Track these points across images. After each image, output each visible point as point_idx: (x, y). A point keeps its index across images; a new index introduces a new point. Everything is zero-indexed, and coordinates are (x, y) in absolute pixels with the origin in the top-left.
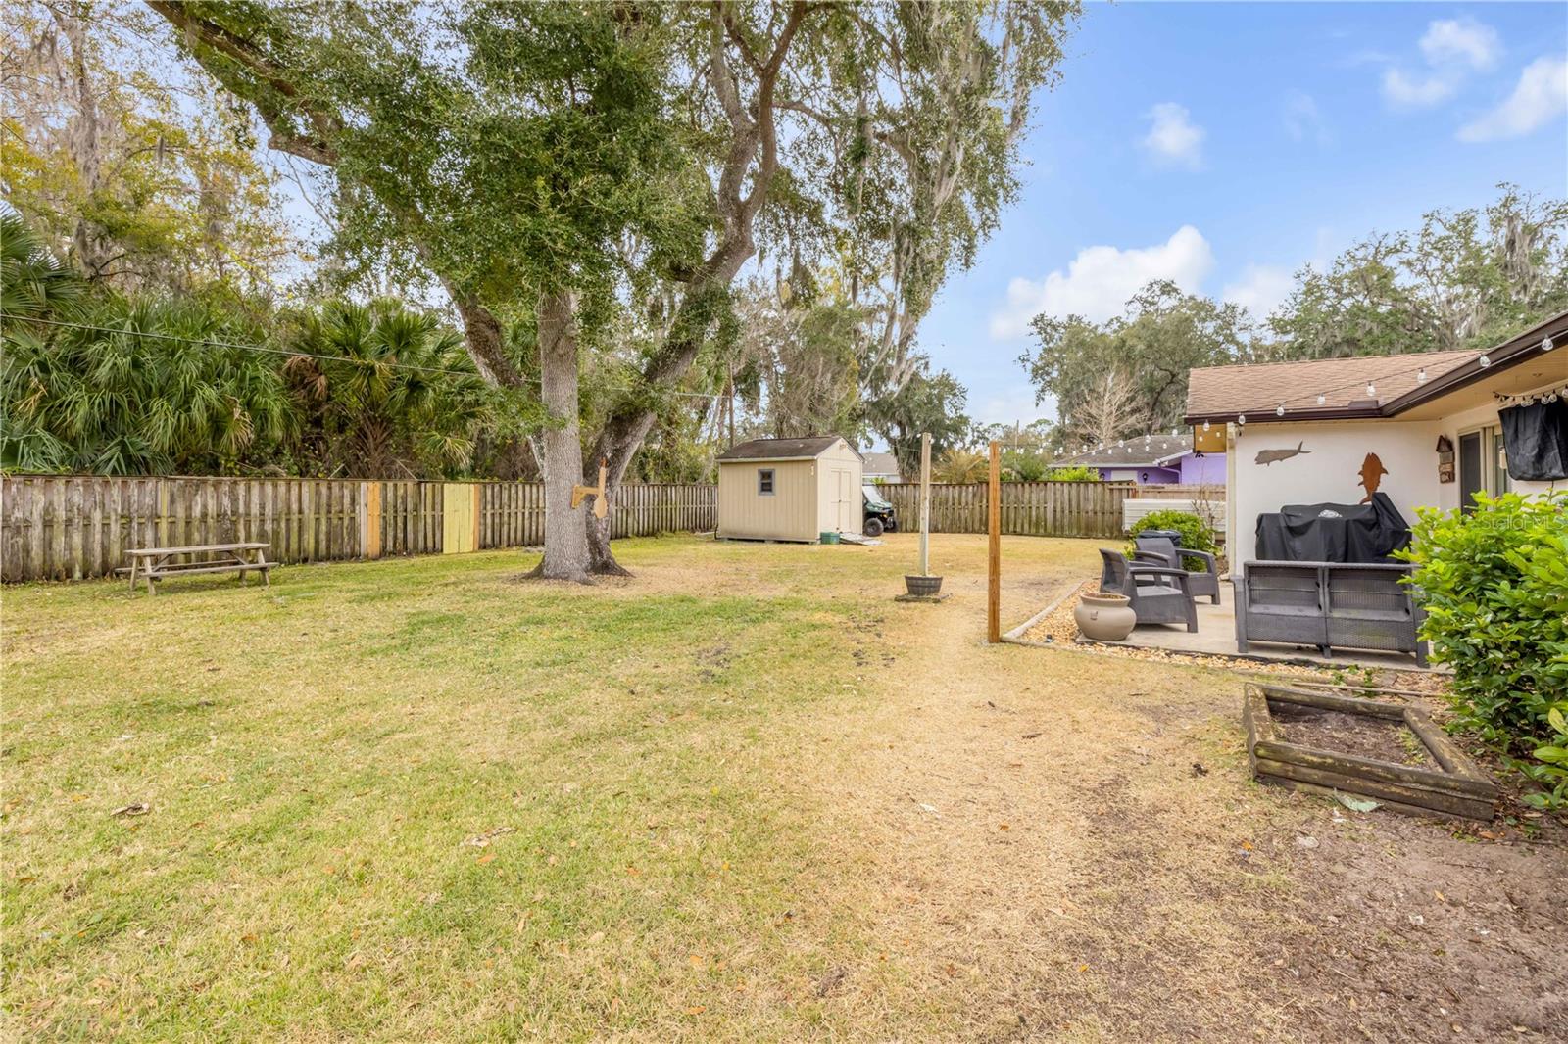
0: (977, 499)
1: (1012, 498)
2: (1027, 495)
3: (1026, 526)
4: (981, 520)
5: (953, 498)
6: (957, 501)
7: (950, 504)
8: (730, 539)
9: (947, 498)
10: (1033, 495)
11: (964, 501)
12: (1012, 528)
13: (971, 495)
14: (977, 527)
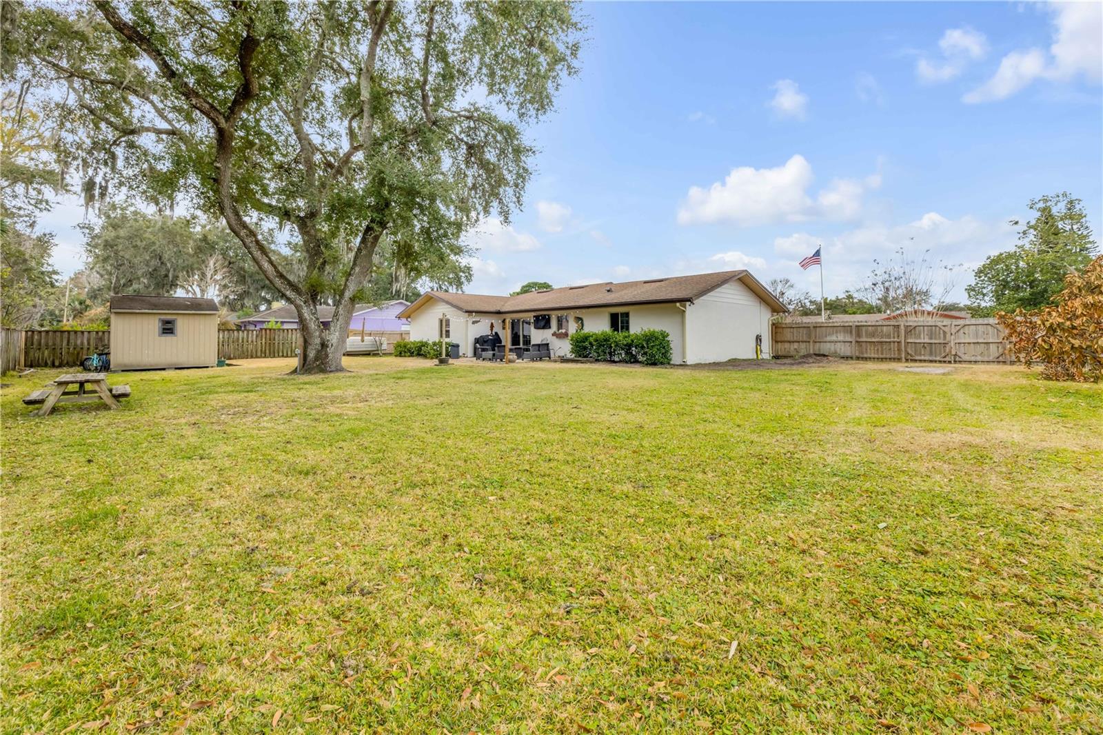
0: (259, 339)
1: (281, 337)
2: (290, 336)
3: (289, 353)
4: (261, 350)
5: (243, 339)
6: (245, 340)
7: (240, 341)
8: (123, 371)
9: (238, 339)
10: (294, 336)
11: (250, 340)
12: (281, 354)
13: (255, 336)
14: (259, 354)
